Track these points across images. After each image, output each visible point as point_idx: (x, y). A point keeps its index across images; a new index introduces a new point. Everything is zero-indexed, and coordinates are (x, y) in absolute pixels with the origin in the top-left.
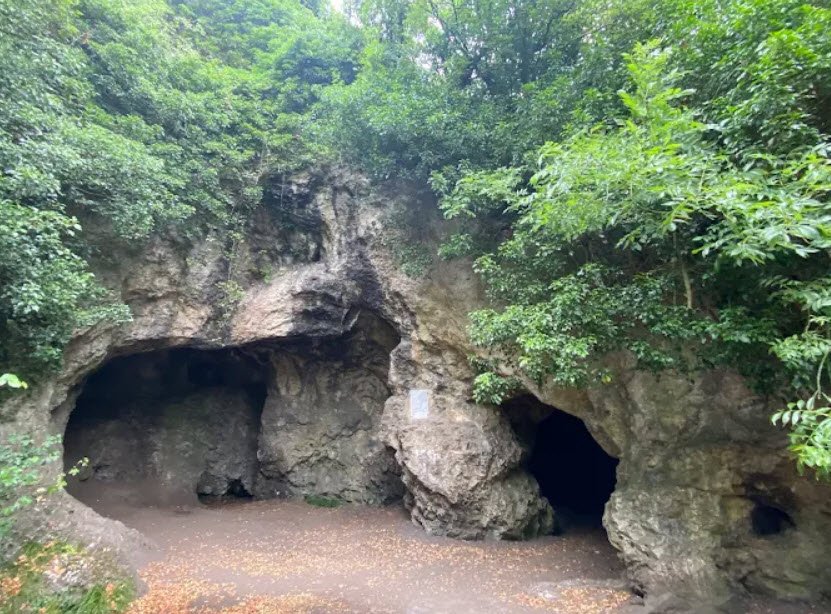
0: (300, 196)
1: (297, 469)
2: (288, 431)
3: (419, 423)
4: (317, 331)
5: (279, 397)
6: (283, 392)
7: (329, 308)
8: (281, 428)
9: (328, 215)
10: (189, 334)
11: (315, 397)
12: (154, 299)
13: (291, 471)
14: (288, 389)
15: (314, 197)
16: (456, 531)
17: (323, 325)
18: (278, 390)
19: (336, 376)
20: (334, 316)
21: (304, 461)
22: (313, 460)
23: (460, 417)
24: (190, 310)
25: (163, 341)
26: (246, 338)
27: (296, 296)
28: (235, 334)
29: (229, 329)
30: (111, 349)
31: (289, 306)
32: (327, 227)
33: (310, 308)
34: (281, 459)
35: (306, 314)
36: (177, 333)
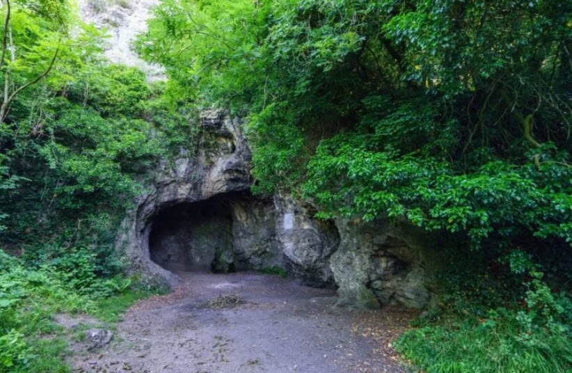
0: (216, 124)
1: (252, 257)
2: (245, 238)
3: (288, 230)
4: (238, 188)
5: (238, 221)
6: (239, 219)
7: (241, 176)
8: (242, 237)
9: (231, 129)
10: (184, 196)
11: (255, 220)
12: (168, 184)
13: (250, 258)
14: (241, 217)
15: (223, 122)
16: (311, 283)
17: (241, 184)
18: (236, 218)
19: (262, 209)
20: (244, 180)
21: (254, 253)
22: (259, 252)
23: (306, 226)
24: (182, 186)
25: (174, 201)
26: (209, 195)
27: (224, 172)
28: (203, 194)
29: (201, 192)
30: (156, 207)
31: (223, 178)
32: (232, 135)
33: (232, 177)
34: (243, 252)
35: (232, 180)
36: (179, 197)
